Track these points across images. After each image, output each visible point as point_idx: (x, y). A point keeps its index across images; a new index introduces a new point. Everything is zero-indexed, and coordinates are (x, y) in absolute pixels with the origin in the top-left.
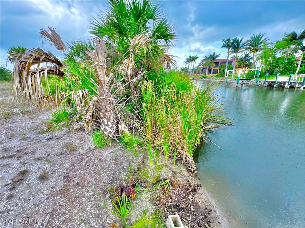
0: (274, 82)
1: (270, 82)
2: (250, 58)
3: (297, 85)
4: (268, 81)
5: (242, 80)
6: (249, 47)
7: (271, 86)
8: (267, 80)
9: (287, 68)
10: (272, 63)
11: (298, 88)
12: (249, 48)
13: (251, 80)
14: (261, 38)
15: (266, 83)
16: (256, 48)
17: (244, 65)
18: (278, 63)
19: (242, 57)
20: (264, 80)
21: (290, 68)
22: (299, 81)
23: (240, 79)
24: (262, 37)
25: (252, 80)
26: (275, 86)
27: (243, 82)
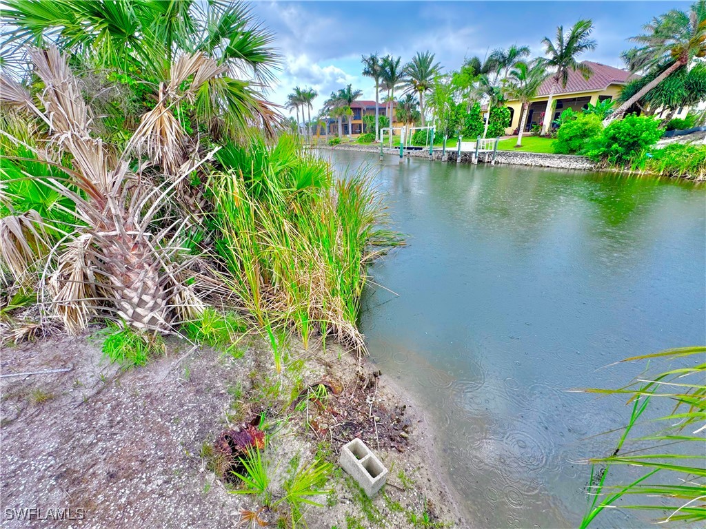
0: (457, 153)
1: (451, 153)
2: (415, 103)
3: (487, 157)
4: (447, 152)
5: (409, 148)
6: (412, 79)
7: (452, 158)
8: (447, 149)
9: (471, 125)
10: (451, 116)
11: (488, 162)
12: (412, 81)
13: (421, 149)
14: (430, 62)
15: (445, 154)
16: (424, 81)
17: (408, 118)
18: (459, 117)
19: (401, 99)
20: (442, 149)
21: (475, 126)
22: (489, 150)
23: (405, 148)
24: (432, 59)
25: (423, 150)
26: (459, 159)
27: (409, 153)
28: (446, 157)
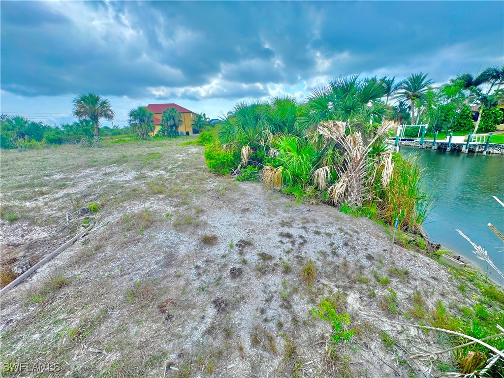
0: (446, 144)
1: (440, 144)
2: (406, 107)
3: (477, 148)
4: (438, 143)
5: (402, 140)
6: (406, 92)
7: (442, 149)
8: (437, 141)
9: (460, 123)
10: (440, 117)
11: (479, 152)
12: (405, 93)
13: (413, 140)
14: (422, 80)
15: (436, 144)
16: (416, 93)
17: (399, 118)
18: (448, 117)
19: (395, 105)
20: (433, 141)
21: (465, 124)
22: (480, 143)
23: (399, 140)
24: (424, 78)
25: (415, 141)
26: (449, 149)
27: (401, 143)
28: (435, 147)
